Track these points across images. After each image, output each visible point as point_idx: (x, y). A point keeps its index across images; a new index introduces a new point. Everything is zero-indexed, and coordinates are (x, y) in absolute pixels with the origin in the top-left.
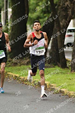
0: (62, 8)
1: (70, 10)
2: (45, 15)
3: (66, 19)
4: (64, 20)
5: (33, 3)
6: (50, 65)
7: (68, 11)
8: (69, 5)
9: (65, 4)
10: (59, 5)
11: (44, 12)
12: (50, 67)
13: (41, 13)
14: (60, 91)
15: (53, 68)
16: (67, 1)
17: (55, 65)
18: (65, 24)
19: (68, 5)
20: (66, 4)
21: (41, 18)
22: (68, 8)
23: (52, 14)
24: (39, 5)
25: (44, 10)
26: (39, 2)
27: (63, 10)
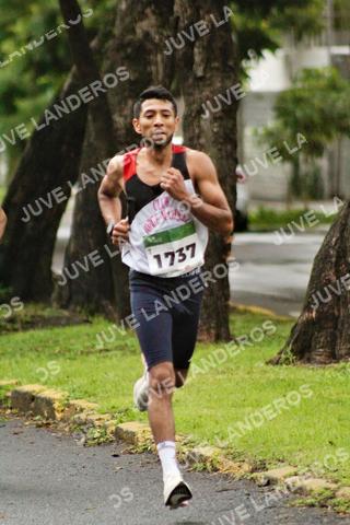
0: (122, 47)
1: (159, 58)
2: (43, 80)
4: (130, 102)
6: (66, 313)
7: (149, 63)
8: (152, 32)
9: (133, 31)
10: (108, 35)
11: (35, 65)
12: (69, 322)
13: (25, 70)
14: (118, 434)
15: (84, 329)
16: (143, 16)
17: (92, 313)
19: (147, 35)
20: (139, 31)
21: (23, 95)
22: (149, 46)
23: (74, 76)
24: (11, 35)
25: (37, 57)
26: (13, 22)
27: (128, 57)
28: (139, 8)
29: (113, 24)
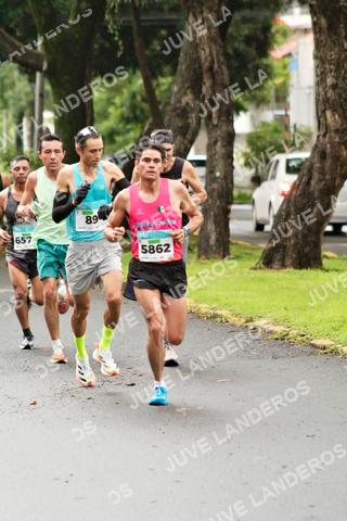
0: (175, 110)
1: (194, 115)
2: (129, 126)
3: (184, 135)
4: (179, 137)
5: (100, 100)
7: (187, 118)
8: (190, 102)
9: (181, 102)
10: (168, 104)
11: (126, 120)
13: (120, 122)
16: (185, 93)
18: (183, 147)
19: (187, 104)
20: (183, 101)
21: (118, 134)
22: (188, 109)
24: (113, 104)
25: (126, 116)
26: (114, 98)
27: (178, 115)
28: (183, 90)
29: (170, 98)
